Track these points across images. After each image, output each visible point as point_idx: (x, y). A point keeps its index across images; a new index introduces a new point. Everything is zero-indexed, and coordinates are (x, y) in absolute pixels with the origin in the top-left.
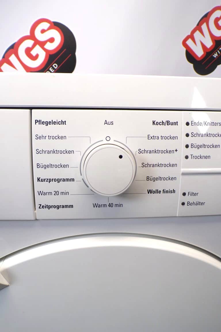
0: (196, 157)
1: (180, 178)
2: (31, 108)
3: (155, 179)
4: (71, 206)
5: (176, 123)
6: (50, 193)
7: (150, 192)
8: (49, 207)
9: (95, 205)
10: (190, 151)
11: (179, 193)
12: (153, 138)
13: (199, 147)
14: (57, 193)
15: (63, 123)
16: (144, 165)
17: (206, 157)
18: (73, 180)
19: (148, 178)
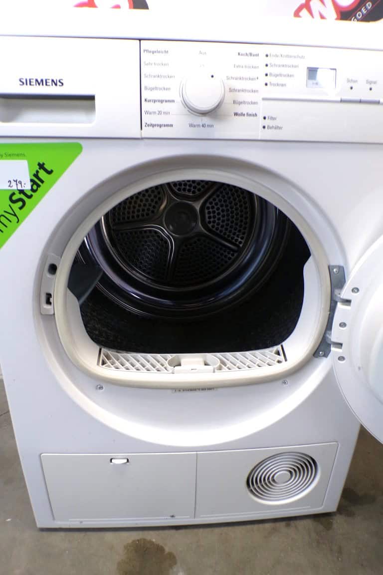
0: (274, 85)
1: (262, 104)
2: (140, 40)
3: (240, 103)
4: (171, 126)
5: (257, 55)
6: (155, 113)
7: (236, 114)
8: (153, 126)
9: (191, 125)
10: (268, 79)
11: (261, 117)
12: (238, 66)
13: (276, 76)
14: (160, 113)
15: (166, 52)
16: (231, 90)
17: (282, 85)
18: (173, 101)
19: (234, 102)
